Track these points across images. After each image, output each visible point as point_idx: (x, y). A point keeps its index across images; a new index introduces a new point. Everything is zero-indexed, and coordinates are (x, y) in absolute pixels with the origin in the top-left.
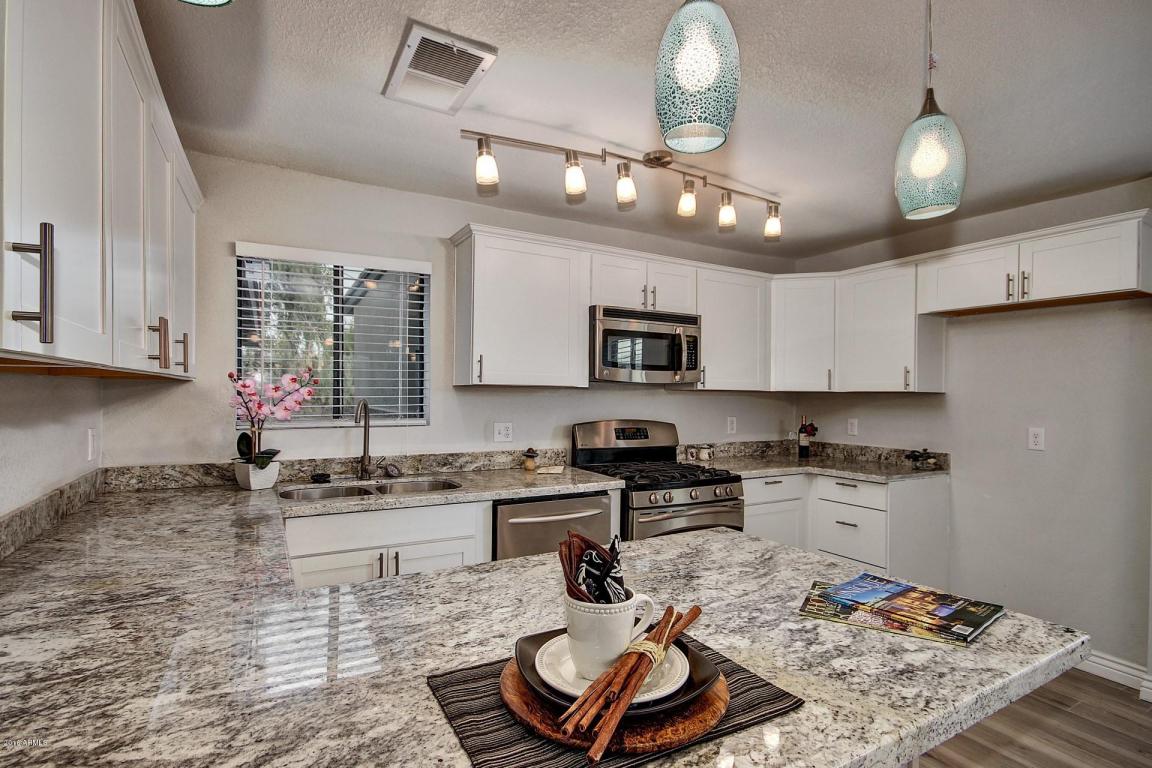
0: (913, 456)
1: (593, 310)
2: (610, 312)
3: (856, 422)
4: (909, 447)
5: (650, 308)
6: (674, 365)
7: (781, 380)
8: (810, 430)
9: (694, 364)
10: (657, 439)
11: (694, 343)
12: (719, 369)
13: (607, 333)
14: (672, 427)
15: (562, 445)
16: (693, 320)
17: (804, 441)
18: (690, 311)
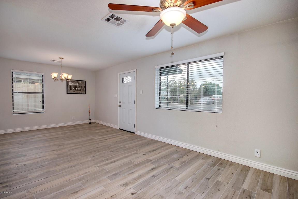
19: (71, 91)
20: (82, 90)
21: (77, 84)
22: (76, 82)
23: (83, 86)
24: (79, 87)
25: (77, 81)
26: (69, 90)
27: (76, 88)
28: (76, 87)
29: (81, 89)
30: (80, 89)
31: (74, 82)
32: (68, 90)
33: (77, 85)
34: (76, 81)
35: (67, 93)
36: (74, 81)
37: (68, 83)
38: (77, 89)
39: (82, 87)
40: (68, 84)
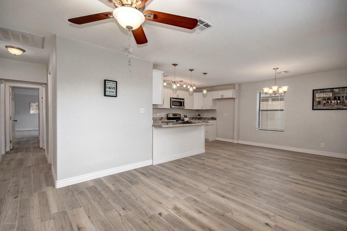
0: (212, 118)
1: (171, 98)
2: (173, 98)
3: (206, 114)
4: (212, 117)
5: (178, 98)
6: (181, 105)
7: (195, 108)
8: (199, 115)
9: (184, 106)
10: (178, 116)
11: (184, 102)
12: (187, 106)
13: (173, 101)
14: (180, 114)
15: (166, 117)
16: (183, 99)
17: (199, 117)
18: (183, 98)
19: (319, 105)
20: (340, 103)
21: (331, 94)
22: (328, 92)
23: (343, 97)
24: (335, 99)
25: (332, 90)
26: (317, 104)
27: (329, 101)
28: (329, 99)
29: (339, 101)
30: (337, 102)
31: (325, 92)
32: (314, 104)
33: (331, 96)
34: (329, 90)
35: (313, 109)
36: (326, 90)
37: (314, 94)
38: (331, 102)
39: (341, 97)
40: (314, 97)
